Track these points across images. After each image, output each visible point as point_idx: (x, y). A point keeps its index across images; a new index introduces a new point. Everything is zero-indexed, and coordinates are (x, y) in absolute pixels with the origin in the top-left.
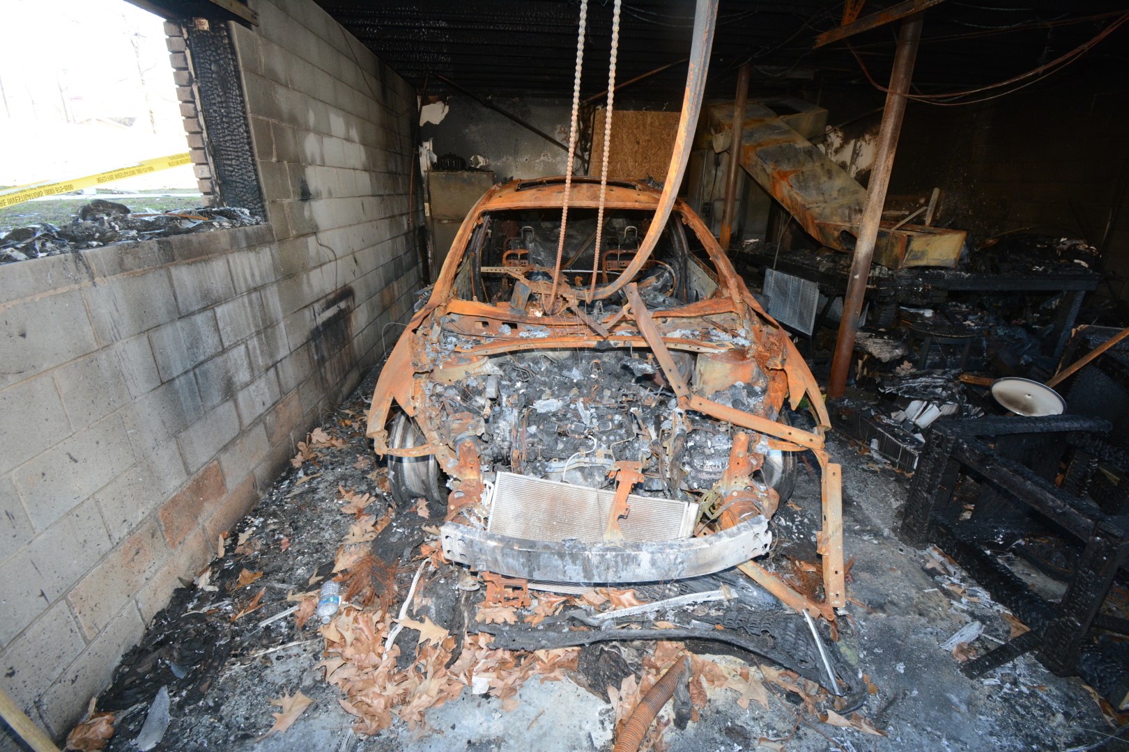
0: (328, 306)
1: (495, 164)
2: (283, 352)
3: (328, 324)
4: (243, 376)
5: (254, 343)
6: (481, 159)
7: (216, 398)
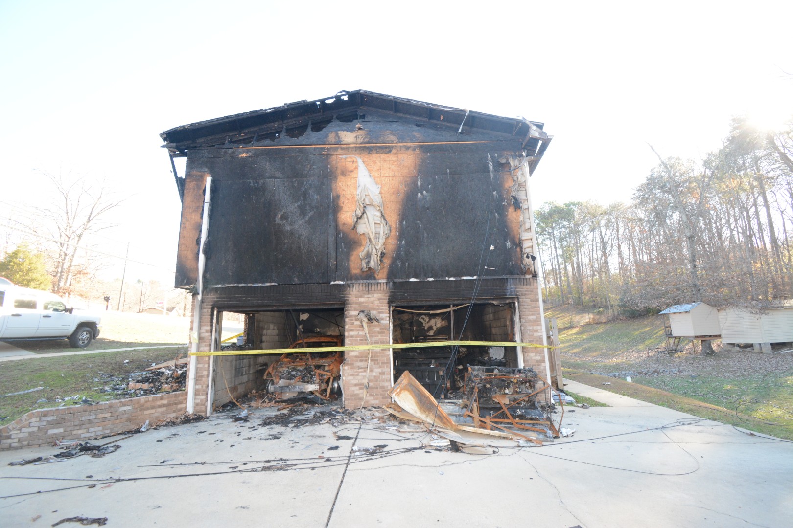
0: (261, 366)
1: (323, 331)
2: (251, 372)
3: (261, 370)
4: (244, 373)
5: (247, 368)
6: (318, 329)
7: (240, 375)
